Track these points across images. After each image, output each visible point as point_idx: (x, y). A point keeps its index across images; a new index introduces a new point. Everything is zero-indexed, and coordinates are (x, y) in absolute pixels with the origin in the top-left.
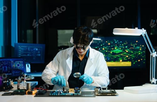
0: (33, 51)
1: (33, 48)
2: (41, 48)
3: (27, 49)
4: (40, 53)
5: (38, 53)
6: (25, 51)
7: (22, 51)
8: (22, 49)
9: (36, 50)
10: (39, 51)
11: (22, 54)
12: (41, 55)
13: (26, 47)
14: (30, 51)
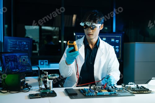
0: (21, 45)
1: (21, 42)
2: (28, 42)
3: (16, 42)
4: (28, 47)
5: (26, 47)
6: (13, 45)
7: (11, 45)
8: (11, 42)
9: (24, 44)
10: (27, 45)
11: (11, 48)
12: (28, 49)
13: (15, 40)
14: (19, 45)
